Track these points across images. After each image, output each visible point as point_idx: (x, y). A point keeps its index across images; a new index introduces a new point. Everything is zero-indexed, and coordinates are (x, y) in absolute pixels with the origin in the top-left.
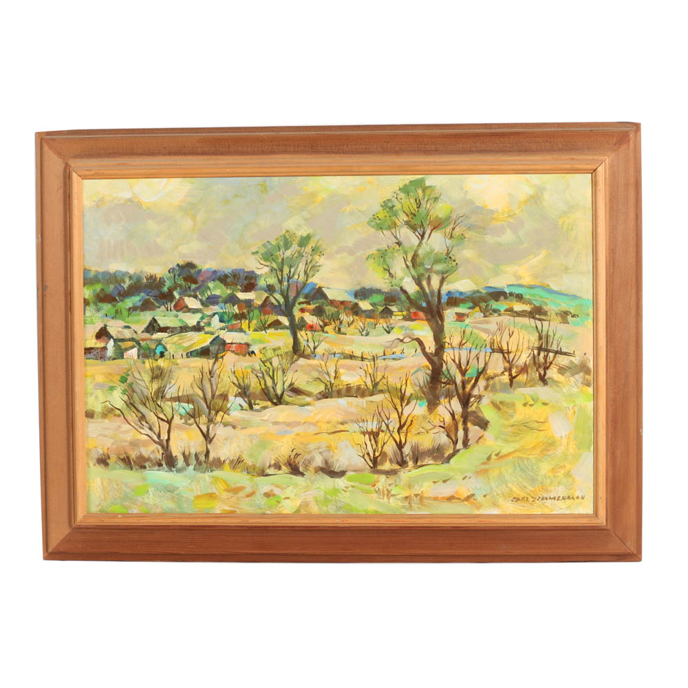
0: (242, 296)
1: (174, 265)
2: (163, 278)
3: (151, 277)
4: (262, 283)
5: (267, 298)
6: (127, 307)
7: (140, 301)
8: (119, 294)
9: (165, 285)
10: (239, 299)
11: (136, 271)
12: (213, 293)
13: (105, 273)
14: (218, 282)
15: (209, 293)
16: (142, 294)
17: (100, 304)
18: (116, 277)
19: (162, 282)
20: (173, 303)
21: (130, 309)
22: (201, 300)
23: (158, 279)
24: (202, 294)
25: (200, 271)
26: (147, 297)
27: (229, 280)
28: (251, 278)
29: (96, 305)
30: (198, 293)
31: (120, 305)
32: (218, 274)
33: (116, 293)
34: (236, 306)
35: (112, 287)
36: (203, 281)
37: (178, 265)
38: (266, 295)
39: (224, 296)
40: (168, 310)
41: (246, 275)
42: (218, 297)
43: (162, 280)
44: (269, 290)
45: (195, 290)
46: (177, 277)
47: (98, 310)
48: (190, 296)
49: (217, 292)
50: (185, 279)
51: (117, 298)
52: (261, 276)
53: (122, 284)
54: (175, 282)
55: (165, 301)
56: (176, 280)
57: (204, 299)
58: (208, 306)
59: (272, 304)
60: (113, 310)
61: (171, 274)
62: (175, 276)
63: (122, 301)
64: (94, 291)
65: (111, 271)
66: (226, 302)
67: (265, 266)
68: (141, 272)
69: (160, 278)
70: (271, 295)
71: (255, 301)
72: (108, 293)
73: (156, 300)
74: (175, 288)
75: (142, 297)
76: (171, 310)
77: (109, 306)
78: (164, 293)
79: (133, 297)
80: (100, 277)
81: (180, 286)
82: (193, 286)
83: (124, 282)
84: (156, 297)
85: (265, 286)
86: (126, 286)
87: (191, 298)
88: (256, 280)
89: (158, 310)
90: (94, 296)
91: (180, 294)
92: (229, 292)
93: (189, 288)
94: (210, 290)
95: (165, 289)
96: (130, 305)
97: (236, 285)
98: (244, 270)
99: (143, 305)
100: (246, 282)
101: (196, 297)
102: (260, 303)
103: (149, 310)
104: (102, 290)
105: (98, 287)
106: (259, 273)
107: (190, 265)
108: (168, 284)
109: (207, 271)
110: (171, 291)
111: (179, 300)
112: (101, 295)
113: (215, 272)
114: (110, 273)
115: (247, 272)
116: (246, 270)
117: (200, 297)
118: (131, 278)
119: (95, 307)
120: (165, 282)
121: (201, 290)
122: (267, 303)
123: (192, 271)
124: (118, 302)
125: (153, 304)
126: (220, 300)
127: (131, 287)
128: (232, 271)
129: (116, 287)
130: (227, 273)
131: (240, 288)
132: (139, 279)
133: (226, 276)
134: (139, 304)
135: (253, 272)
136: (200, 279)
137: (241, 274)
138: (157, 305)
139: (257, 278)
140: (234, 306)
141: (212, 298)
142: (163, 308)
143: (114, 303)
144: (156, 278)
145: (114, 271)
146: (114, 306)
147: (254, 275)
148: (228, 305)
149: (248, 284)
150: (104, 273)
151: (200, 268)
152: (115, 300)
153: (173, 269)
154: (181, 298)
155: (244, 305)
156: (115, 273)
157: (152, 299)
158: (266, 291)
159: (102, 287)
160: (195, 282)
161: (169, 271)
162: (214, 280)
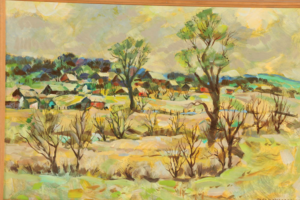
0: (101, 74)
1: (62, 55)
2: (54, 62)
3: (47, 61)
4: (113, 67)
5: (116, 76)
6: (32, 78)
7: (40, 75)
8: (28, 70)
9: (55, 66)
10: (99, 76)
11: (38, 57)
12: (84, 72)
13: (20, 58)
14: (87, 66)
15: (82, 72)
16: (42, 71)
17: (16, 76)
18: (26, 60)
19: (54, 64)
20: (60, 77)
21: (34, 79)
22: (77, 76)
23: (52, 63)
24: (78, 72)
25: (77, 58)
26: (45, 73)
27: (94, 65)
28: (107, 64)
29: (13, 76)
30: (75, 72)
31: (28, 76)
32: (88, 61)
33: (26, 70)
34: (98, 80)
35: (23, 66)
36: (78, 65)
37: (64, 55)
38: (115, 74)
39: (91, 74)
40: (57, 81)
41: (104, 62)
42: (88, 74)
43: (54, 63)
44: (118, 72)
45: (73, 70)
46: (63, 62)
47: (14, 79)
48: (70, 73)
49: (87, 72)
50: (68, 63)
51: (26, 72)
52: (113, 63)
53: (30, 65)
54: (62, 65)
55: (55, 75)
56: (62, 64)
57: (79, 75)
58: (81, 80)
59: (119, 80)
60: (24, 80)
61: (59, 60)
62: (61, 61)
63: (29, 74)
64: (12, 67)
65: (23, 57)
66: (91, 78)
67: (115, 57)
68: (41, 58)
69: (53, 62)
70: (119, 74)
71: (109, 78)
72: (21, 69)
73: (50, 75)
74: (62, 68)
75: (42, 73)
76: (59, 81)
77: (21, 77)
78: (55, 71)
79: (36, 73)
80: (16, 60)
81: (65, 67)
82: (73, 68)
83: (31, 63)
84: (50, 73)
85: (115, 69)
86: (32, 66)
87: (71, 75)
88: (110, 66)
89: (51, 81)
90: (12, 71)
91: (64, 72)
92: (94, 72)
93: (70, 68)
94: (82, 70)
95: (56, 69)
96: (34, 77)
97: (98, 68)
98: (103, 59)
99: (42, 77)
100: (104, 67)
101: (74, 74)
102: (112, 79)
103: (46, 81)
104: (17, 67)
105: (15, 66)
106: (112, 62)
107: (71, 55)
108: (57, 66)
109: (81, 59)
110: (59, 70)
111: (64, 75)
112: (16, 70)
113: (86, 60)
114: (22, 58)
115: (105, 61)
116: (104, 60)
117: (76, 74)
118: (35, 61)
119: (12, 77)
120: (56, 64)
121: (77, 70)
122: (116, 79)
123: (72, 59)
124: (27, 75)
125: (48, 77)
126: (88, 76)
127: (35, 66)
128: (96, 59)
129: (25, 66)
130: (93, 60)
131: (100, 70)
132: (40, 62)
133: (92, 62)
134: (40, 77)
135: (108, 61)
136: (77, 63)
137: (101, 62)
138: (51, 77)
139: (111, 65)
140: (96, 80)
141: (84, 75)
142: (54, 79)
143: (24, 75)
144: (50, 62)
145: (25, 56)
146: (24, 77)
147: (109, 63)
148: (93, 79)
149: (105, 68)
150: (18, 57)
151: (77, 57)
152: (25, 74)
153: (61, 57)
154: (65, 74)
155: (102, 80)
156: (25, 58)
157: (47, 74)
158: (115, 72)
159: (17, 66)
160: (74, 65)
161: (58, 58)
162: (85, 65)
